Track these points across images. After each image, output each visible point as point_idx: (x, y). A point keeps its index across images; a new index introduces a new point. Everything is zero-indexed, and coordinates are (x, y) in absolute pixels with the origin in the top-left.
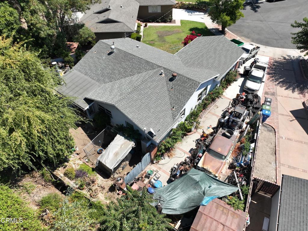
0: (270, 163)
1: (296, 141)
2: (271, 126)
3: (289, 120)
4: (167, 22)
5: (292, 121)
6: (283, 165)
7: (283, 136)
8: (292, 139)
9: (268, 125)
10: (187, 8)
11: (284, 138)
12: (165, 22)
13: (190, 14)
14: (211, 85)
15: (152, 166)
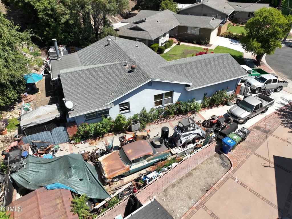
0: (190, 198)
1: (251, 190)
2: (230, 161)
3: (263, 164)
4: (203, 45)
5: (267, 167)
6: (206, 209)
7: (237, 178)
8: (247, 187)
9: (226, 159)
10: (234, 38)
11: (236, 180)
12: (200, 44)
13: (234, 43)
14: (181, 93)
15: (68, 145)
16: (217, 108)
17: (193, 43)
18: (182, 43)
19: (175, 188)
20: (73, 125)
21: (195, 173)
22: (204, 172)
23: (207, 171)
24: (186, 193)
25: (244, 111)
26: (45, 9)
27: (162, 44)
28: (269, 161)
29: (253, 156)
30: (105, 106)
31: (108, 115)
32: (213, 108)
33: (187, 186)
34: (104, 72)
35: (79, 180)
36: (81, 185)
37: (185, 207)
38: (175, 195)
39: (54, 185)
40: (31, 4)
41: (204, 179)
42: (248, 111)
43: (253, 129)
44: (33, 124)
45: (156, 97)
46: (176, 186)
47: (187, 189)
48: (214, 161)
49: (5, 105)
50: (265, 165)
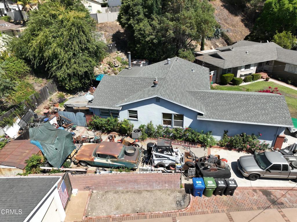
0: (117, 209)
14: (192, 120)
15: (84, 129)
16: (237, 152)
17: (287, 83)
18: (271, 80)
19: (115, 195)
20: (90, 115)
21: (145, 194)
22: (154, 198)
23: (157, 199)
24: (119, 203)
25: (256, 164)
26: (140, 30)
27: (241, 76)
30: (114, 107)
31: (118, 116)
32: (232, 150)
33: (126, 199)
34: (135, 82)
35: (55, 148)
36: (53, 152)
37: (106, 212)
38: (110, 199)
39: (36, 142)
40: (131, 25)
41: (147, 203)
42: (260, 167)
43: (258, 191)
44: (71, 105)
45: (165, 115)
46: (118, 194)
47: (123, 201)
48: (173, 195)
49: (68, 89)
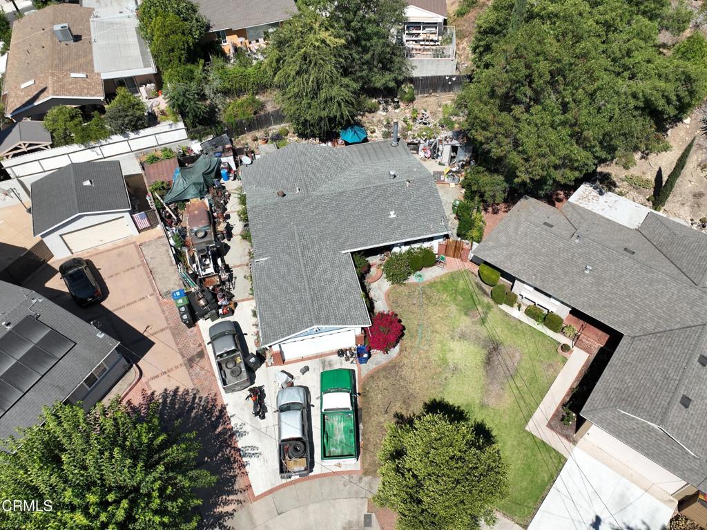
1: (135, 302)
3: (151, 327)
5: (146, 329)
6: (139, 266)
8: (139, 301)
11: (149, 296)
28: (152, 335)
29: (165, 324)
50: (149, 328)
